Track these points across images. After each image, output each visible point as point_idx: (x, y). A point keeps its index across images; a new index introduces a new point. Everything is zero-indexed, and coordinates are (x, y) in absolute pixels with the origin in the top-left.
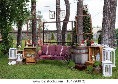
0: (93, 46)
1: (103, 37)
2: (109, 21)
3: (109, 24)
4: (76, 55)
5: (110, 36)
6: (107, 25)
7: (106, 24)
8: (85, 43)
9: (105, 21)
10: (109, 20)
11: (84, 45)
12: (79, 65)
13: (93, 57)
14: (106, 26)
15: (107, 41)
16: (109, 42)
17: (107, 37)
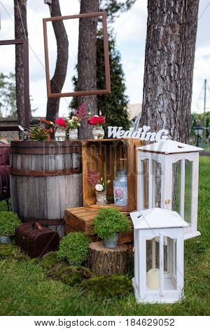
0: (99, 136)
1: (148, 102)
2: (170, 32)
3: (173, 45)
4: (25, 179)
5: (174, 98)
6: (162, 50)
7: (160, 46)
8: (72, 128)
9: (156, 33)
10: (172, 26)
13: (99, 187)
14: (158, 53)
15: (164, 120)
16: (173, 121)
17: (162, 103)
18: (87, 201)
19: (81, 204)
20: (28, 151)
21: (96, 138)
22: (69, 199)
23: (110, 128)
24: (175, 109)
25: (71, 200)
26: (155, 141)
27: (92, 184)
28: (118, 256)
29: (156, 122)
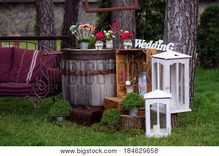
0: (128, 46)
1: (167, 18)
5: (188, 15)
8: (108, 40)
11: (104, 47)
12: (81, 111)
13: (128, 83)
15: (180, 33)
16: (187, 34)
17: (178, 20)
18: (119, 93)
19: (115, 95)
20: (78, 57)
21: (126, 48)
22: (107, 92)
23: (136, 40)
24: (189, 23)
25: (108, 92)
26: (166, 51)
27: (123, 80)
28: (138, 119)
29: (174, 34)
